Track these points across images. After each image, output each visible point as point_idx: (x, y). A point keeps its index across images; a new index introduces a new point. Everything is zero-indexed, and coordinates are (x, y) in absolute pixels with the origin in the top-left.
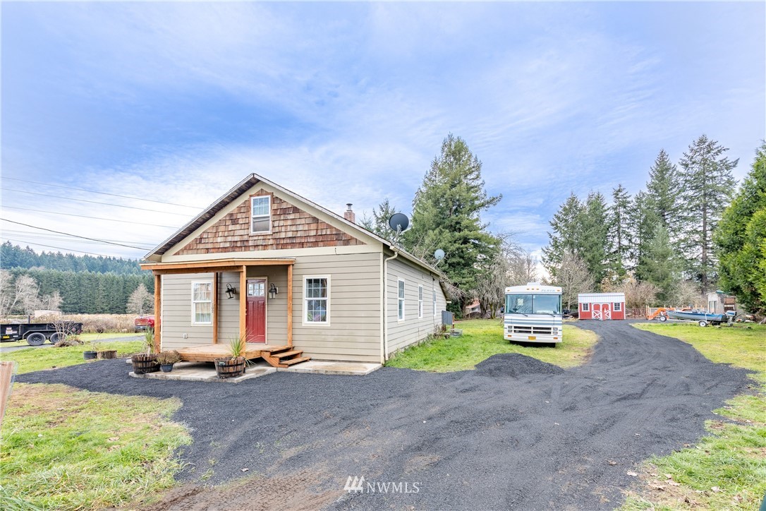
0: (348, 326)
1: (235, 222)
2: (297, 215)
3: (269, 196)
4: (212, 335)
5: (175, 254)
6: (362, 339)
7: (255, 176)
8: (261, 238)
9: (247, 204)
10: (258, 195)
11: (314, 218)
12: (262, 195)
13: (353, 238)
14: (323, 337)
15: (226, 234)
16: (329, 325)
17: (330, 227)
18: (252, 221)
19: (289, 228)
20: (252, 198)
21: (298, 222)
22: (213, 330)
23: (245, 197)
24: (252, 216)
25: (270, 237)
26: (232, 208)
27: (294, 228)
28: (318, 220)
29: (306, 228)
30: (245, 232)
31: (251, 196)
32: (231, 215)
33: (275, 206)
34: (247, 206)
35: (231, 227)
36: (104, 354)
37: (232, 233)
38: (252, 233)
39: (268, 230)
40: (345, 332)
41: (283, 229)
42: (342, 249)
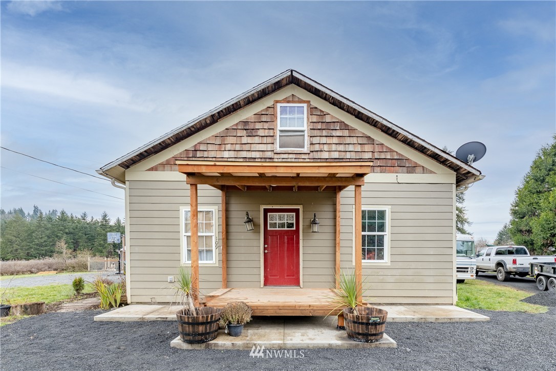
0: (413, 265)
1: (251, 133)
2: (346, 133)
3: (305, 105)
4: (220, 278)
5: (149, 170)
6: (431, 279)
7: (295, 74)
8: (294, 156)
9: (270, 111)
10: (289, 102)
11: (369, 138)
12: (293, 102)
13: (420, 166)
14: (382, 277)
15: (238, 147)
16: (389, 264)
17: (391, 151)
18: (278, 134)
19: (334, 147)
20: (279, 105)
21: (348, 140)
22: (220, 271)
23: (268, 102)
24: (279, 128)
25: (306, 156)
26: (248, 114)
27: (341, 148)
28: (373, 140)
29: (358, 148)
30: (269, 147)
31: (277, 102)
32: (245, 123)
33: (315, 119)
34: (270, 114)
35: (245, 140)
36: (26, 309)
37: (247, 147)
38: (279, 150)
39: (303, 147)
40: (410, 272)
41: (326, 148)
42: (404, 177)
